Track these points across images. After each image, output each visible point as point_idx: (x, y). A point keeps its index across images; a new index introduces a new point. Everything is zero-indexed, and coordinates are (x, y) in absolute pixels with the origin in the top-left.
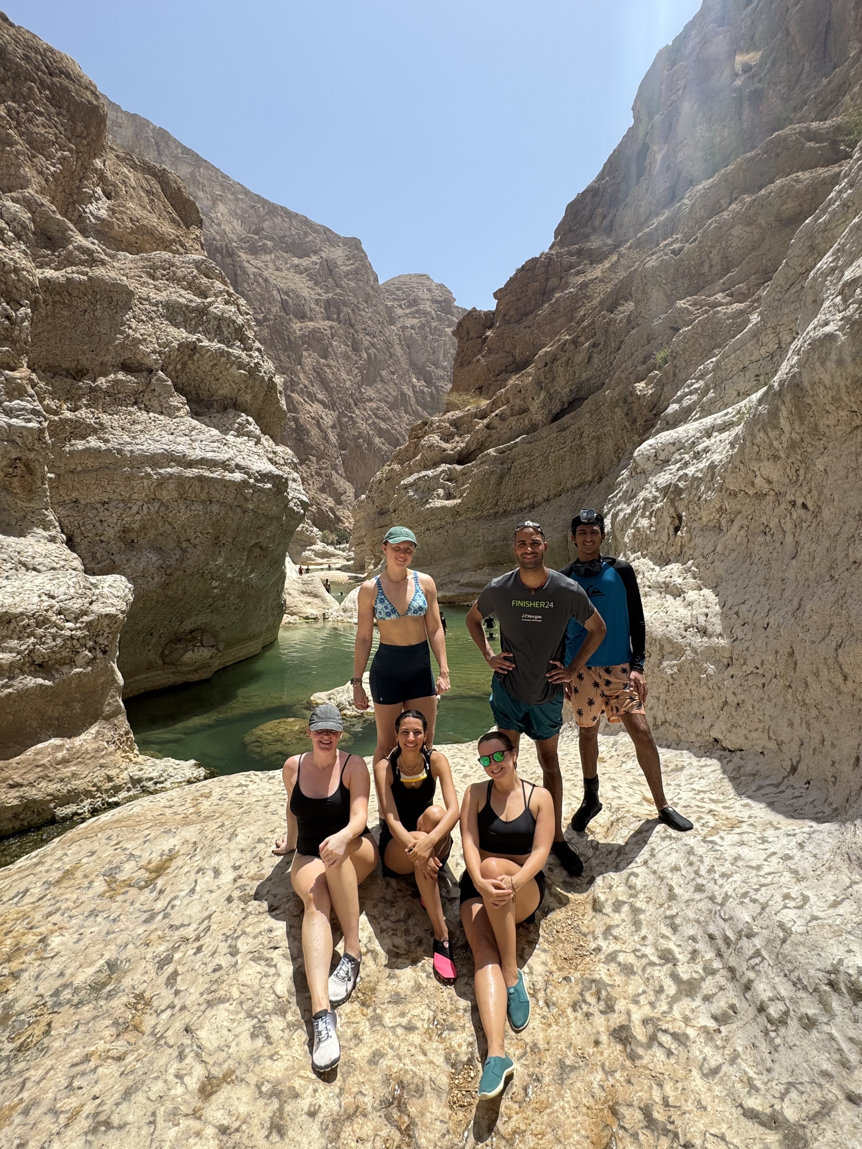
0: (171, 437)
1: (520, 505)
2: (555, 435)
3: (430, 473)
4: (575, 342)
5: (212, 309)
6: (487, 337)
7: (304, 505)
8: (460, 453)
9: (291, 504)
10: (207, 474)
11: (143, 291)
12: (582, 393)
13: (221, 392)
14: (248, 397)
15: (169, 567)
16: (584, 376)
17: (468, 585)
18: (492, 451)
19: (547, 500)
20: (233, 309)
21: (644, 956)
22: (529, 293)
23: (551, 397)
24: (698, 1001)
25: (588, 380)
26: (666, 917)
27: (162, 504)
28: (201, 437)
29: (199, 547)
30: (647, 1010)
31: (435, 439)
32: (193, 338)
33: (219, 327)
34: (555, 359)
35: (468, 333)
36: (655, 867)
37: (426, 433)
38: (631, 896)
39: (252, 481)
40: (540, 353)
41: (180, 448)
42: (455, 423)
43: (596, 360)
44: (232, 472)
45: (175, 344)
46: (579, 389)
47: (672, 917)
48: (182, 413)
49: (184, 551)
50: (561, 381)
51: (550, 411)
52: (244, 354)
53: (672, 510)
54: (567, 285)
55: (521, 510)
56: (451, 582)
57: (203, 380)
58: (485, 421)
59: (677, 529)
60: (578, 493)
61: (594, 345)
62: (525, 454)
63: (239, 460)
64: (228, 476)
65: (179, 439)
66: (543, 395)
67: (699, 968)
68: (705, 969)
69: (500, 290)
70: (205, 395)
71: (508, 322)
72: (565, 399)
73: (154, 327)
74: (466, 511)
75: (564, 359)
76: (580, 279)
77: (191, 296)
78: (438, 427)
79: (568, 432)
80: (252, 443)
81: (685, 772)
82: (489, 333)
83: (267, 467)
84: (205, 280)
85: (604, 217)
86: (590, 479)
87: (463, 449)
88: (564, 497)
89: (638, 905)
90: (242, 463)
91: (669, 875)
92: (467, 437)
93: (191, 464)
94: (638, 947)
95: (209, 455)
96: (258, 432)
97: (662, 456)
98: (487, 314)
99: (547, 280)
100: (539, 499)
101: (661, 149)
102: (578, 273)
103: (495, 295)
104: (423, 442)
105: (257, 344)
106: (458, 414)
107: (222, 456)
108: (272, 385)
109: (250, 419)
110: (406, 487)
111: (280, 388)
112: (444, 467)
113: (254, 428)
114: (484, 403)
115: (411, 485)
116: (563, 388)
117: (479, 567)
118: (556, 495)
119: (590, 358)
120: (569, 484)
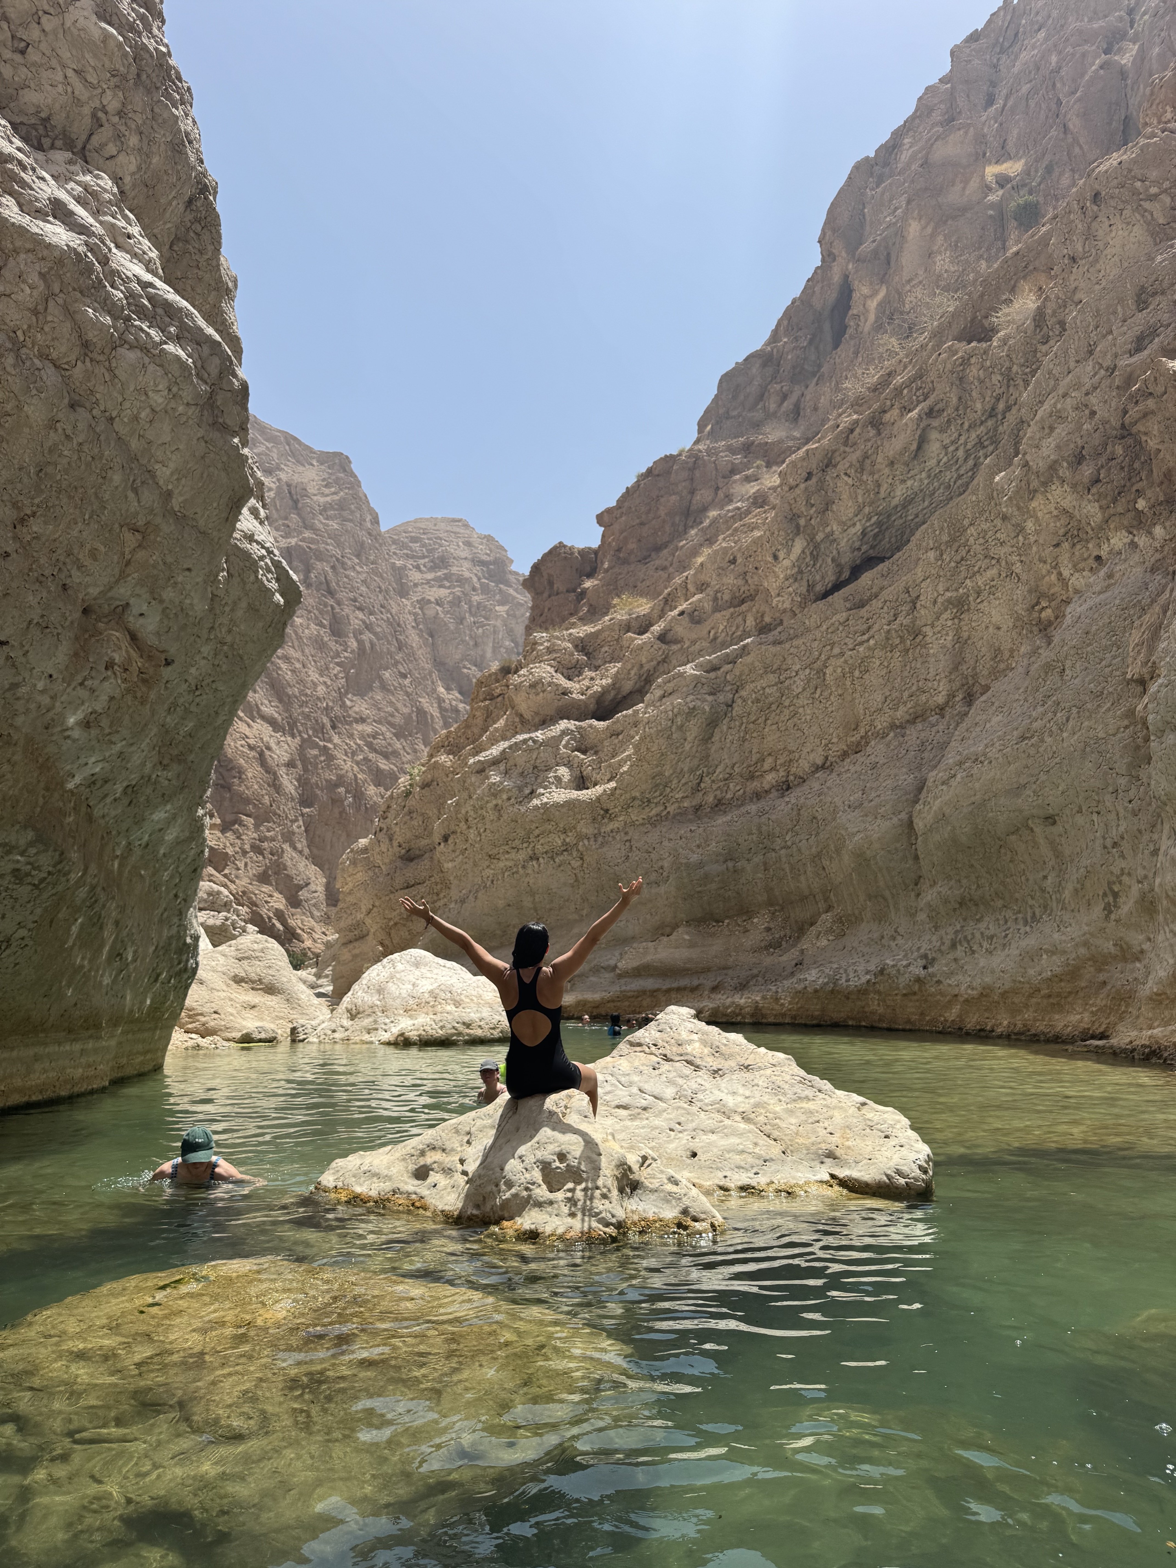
1: (755, 785)
2: (842, 616)
3: (537, 735)
4: (876, 423)
6: (584, 593)
8: (600, 698)
16: (900, 492)
17: (639, 972)
18: (686, 670)
19: (824, 766)
22: (662, 512)
23: (814, 552)
25: (907, 502)
31: (544, 671)
34: (828, 463)
35: (551, 583)
42: (582, 646)
43: (934, 448)
50: (845, 508)
54: (729, 499)
55: (758, 796)
58: (655, 631)
60: (913, 734)
61: (930, 413)
62: (767, 670)
66: (799, 546)
69: (609, 511)
71: (625, 562)
72: (847, 559)
74: (627, 807)
75: (854, 456)
78: (549, 650)
79: (876, 604)
82: (588, 584)
86: (940, 699)
87: (605, 691)
88: (877, 749)
92: (614, 668)
98: (585, 553)
99: (692, 492)
100: (804, 766)
102: (748, 479)
103: (600, 519)
110: (482, 770)
112: (566, 724)
115: (495, 762)
116: (846, 526)
117: (662, 931)
118: (845, 755)
119: (922, 441)
120: (881, 723)
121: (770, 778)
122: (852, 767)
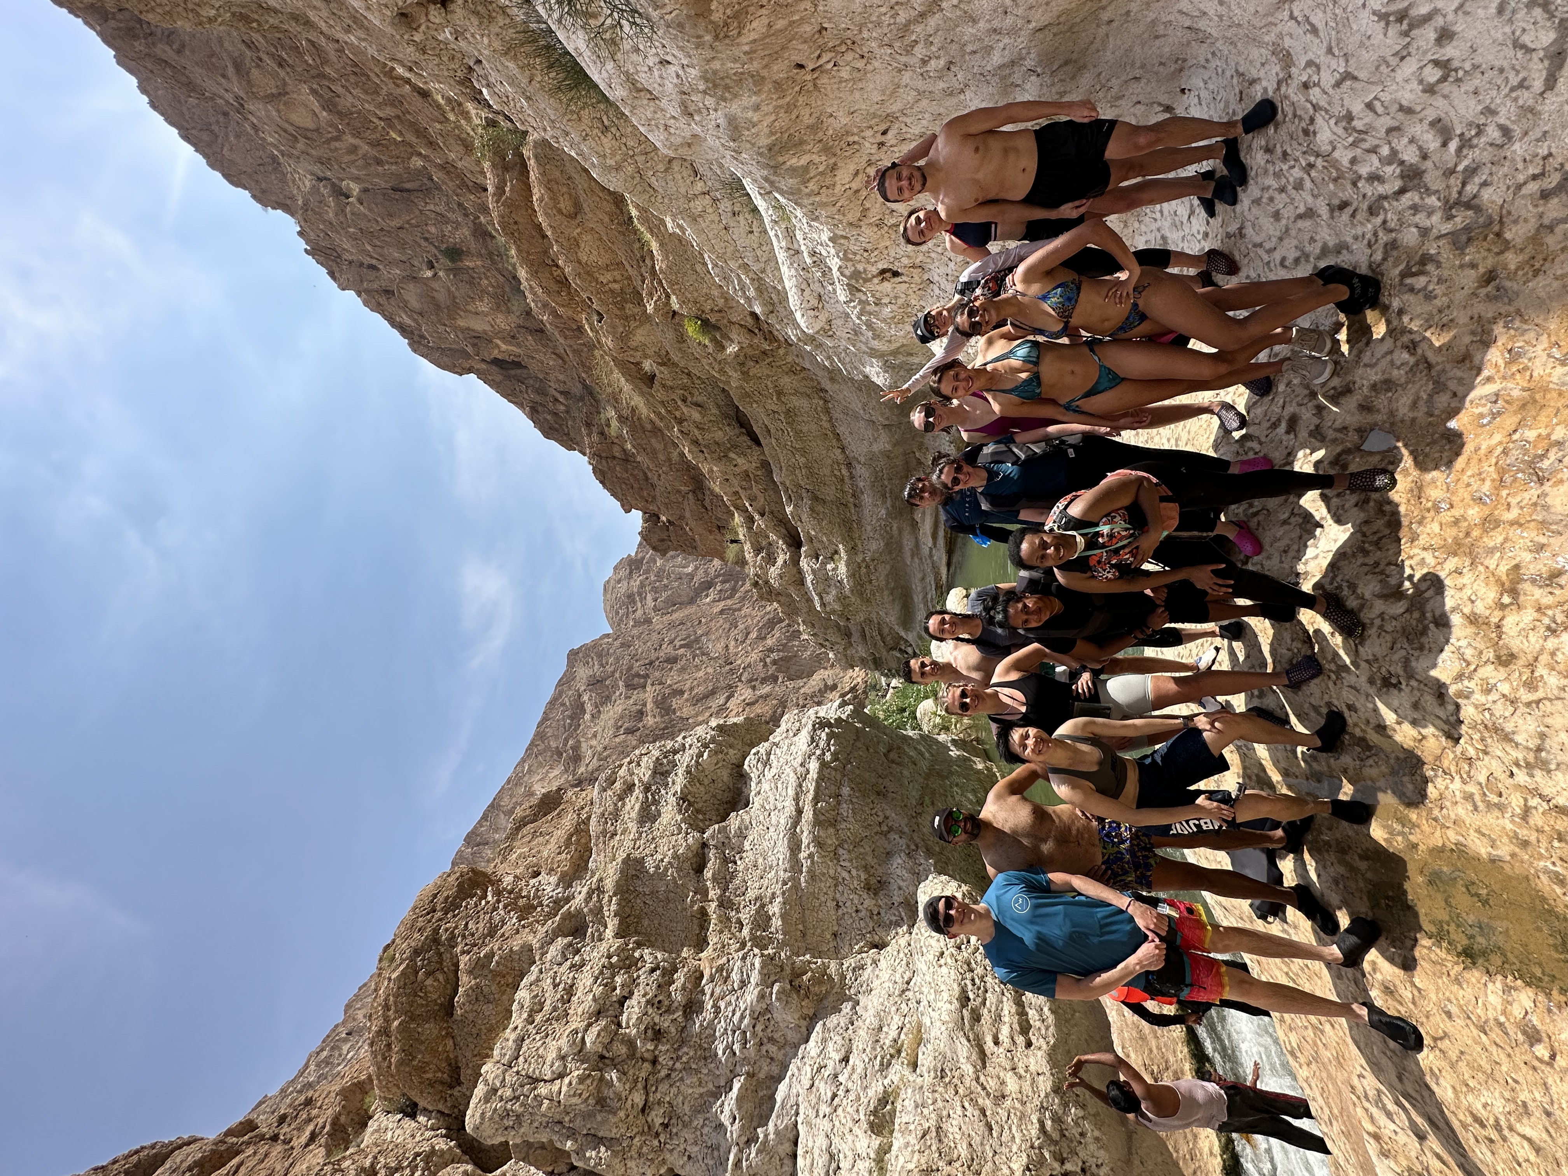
0: (772, 829)
1: (847, 479)
2: (773, 441)
3: (809, 578)
4: (680, 421)
5: (646, 779)
6: (669, 521)
7: (843, 704)
8: (789, 545)
9: (844, 717)
10: (811, 795)
11: (627, 844)
12: (732, 413)
13: (725, 779)
14: (732, 752)
15: (908, 846)
16: (715, 411)
17: (934, 536)
18: (789, 510)
19: (843, 449)
20: (644, 759)
21: (1375, 234)
22: (625, 475)
23: (734, 447)
24: (1429, 164)
25: (718, 406)
26: (1332, 217)
27: (840, 845)
28: (772, 799)
29: (888, 813)
30: (1436, 218)
31: (774, 572)
32: (672, 800)
33: (662, 774)
34: (696, 442)
35: (663, 540)
36: (1274, 239)
37: (767, 582)
38: (1307, 261)
39: (818, 752)
40: (689, 457)
41: (782, 821)
42: (758, 550)
43: (699, 399)
44: (808, 772)
45: (679, 818)
46: (726, 416)
47: (1332, 211)
48: (746, 817)
49: (891, 829)
50: (719, 435)
51: (749, 447)
52: (688, 753)
53: (876, 281)
54: (620, 436)
55: (852, 477)
56: (931, 556)
57: (714, 796)
58: (757, 517)
59: (896, 274)
60: (836, 414)
61: (684, 401)
62: (793, 473)
63: (796, 764)
64: (813, 774)
65: (774, 822)
66: (732, 455)
67: (1389, 170)
68: (1390, 163)
69: (623, 506)
70: (727, 796)
71: (654, 497)
72: (737, 431)
73: (662, 837)
74: (852, 539)
75: (697, 432)
76: (614, 423)
77: (633, 799)
78: (761, 568)
79: (771, 427)
80: (778, 751)
81: (1168, 234)
82: (664, 518)
83: (804, 737)
84: (618, 785)
85: (556, 400)
86: (821, 402)
87: (785, 542)
88: (841, 430)
89: (1318, 251)
90: (799, 760)
91: (1284, 222)
92: (773, 537)
93: (799, 812)
94: (1365, 242)
95: (791, 792)
96: (766, 745)
97: (814, 302)
98: (645, 521)
99: (614, 458)
100: (840, 457)
101: (498, 346)
102: (609, 426)
103: (628, 511)
104: (776, 585)
105: (679, 739)
106: (747, 547)
107: (792, 780)
108: (720, 728)
109: (754, 751)
110: (823, 605)
111: (721, 722)
112: (804, 563)
113: (763, 748)
114: (738, 519)
115: (821, 598)
116: (726, 434)
117: (915, 526)
118: (839, 440)
119: (697, 405)
120: (826, 425)
121: (845, 472)
122: (847, 439)
